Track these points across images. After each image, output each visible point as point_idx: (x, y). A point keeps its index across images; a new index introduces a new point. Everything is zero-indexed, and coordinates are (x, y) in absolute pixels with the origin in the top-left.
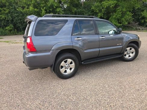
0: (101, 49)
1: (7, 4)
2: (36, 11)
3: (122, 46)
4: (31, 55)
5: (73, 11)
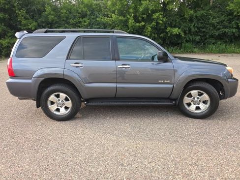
0: (119, 85)
1: (88, 13)
2: (121, 20)
4: (10, 80)
5: (186, 16)
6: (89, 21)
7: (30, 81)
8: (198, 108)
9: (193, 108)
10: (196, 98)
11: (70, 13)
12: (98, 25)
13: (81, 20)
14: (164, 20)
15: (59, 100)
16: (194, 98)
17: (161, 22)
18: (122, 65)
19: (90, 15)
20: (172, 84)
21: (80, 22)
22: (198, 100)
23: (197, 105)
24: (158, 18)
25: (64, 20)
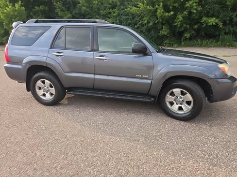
0: (97, 77)
1: (118, 4)
3: (150, 81)
6: (118, 11)
7: (20, 67)
8: (180, 109)
9: (175, 108)
10: (179, 98)
11: (102, 4)
12: (126, 16)
13: (111, 10)
14: (199, 9)
15: (45, 86)
16: (177, 97)
17: (195, 11)
18: (100, 56)
19: (120, 5)
20: (150, 80)
21: (110, 13)
22: (181, 100)
23: (180, 105)
24: (191, 7)
25: (95, 12)
